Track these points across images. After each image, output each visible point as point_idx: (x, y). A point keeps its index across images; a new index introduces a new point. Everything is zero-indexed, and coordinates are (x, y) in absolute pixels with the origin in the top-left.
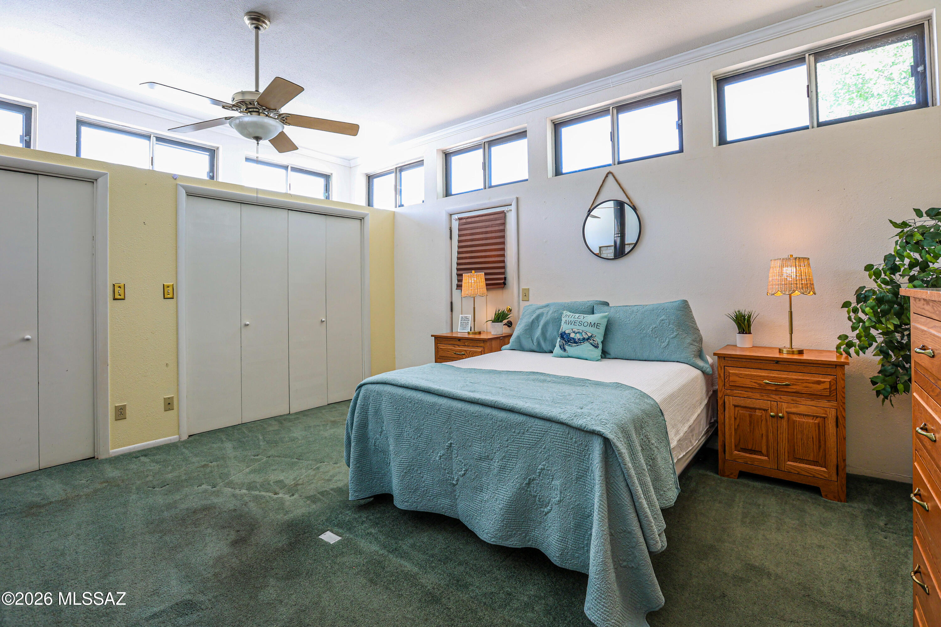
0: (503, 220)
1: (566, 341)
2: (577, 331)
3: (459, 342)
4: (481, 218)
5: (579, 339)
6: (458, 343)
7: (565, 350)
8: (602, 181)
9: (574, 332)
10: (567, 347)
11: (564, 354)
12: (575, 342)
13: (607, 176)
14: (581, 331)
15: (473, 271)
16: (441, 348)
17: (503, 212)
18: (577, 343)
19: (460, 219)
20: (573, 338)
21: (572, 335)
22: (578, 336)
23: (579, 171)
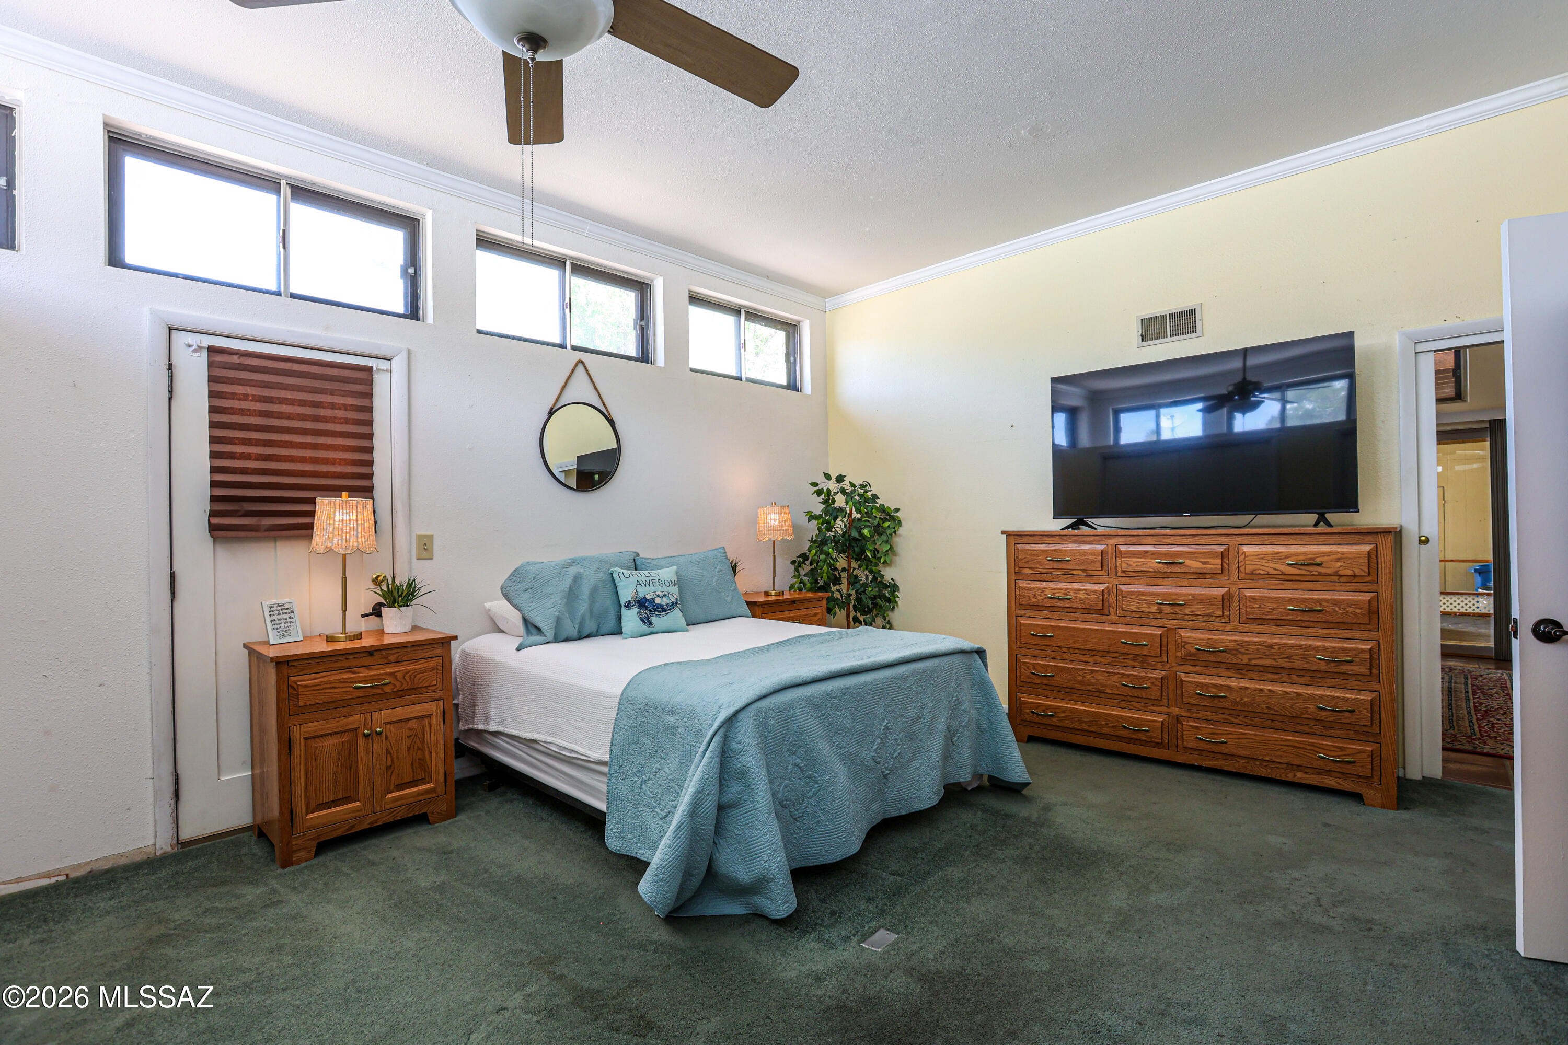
0: (368, 387)
1: (650, 611)
2: (662, 594)
3: (370, 658)
4: (296, 367)
5: (667, 605)
6: (368, 661)
7: (651, 624)
8: (570, 371)
9: (658, 596)
10: (653, 619)
11: (650, 629)
12: (664, 610)
13: (576, 365)
14: (667, 594)
15: (344, 494)
16: (306, 686)
17: (369, 370)
18: (666, 611)
19: (212, 350)
20: (660, 605)
21: (658, 601)
22: (665, 601)
23: (514, 338)
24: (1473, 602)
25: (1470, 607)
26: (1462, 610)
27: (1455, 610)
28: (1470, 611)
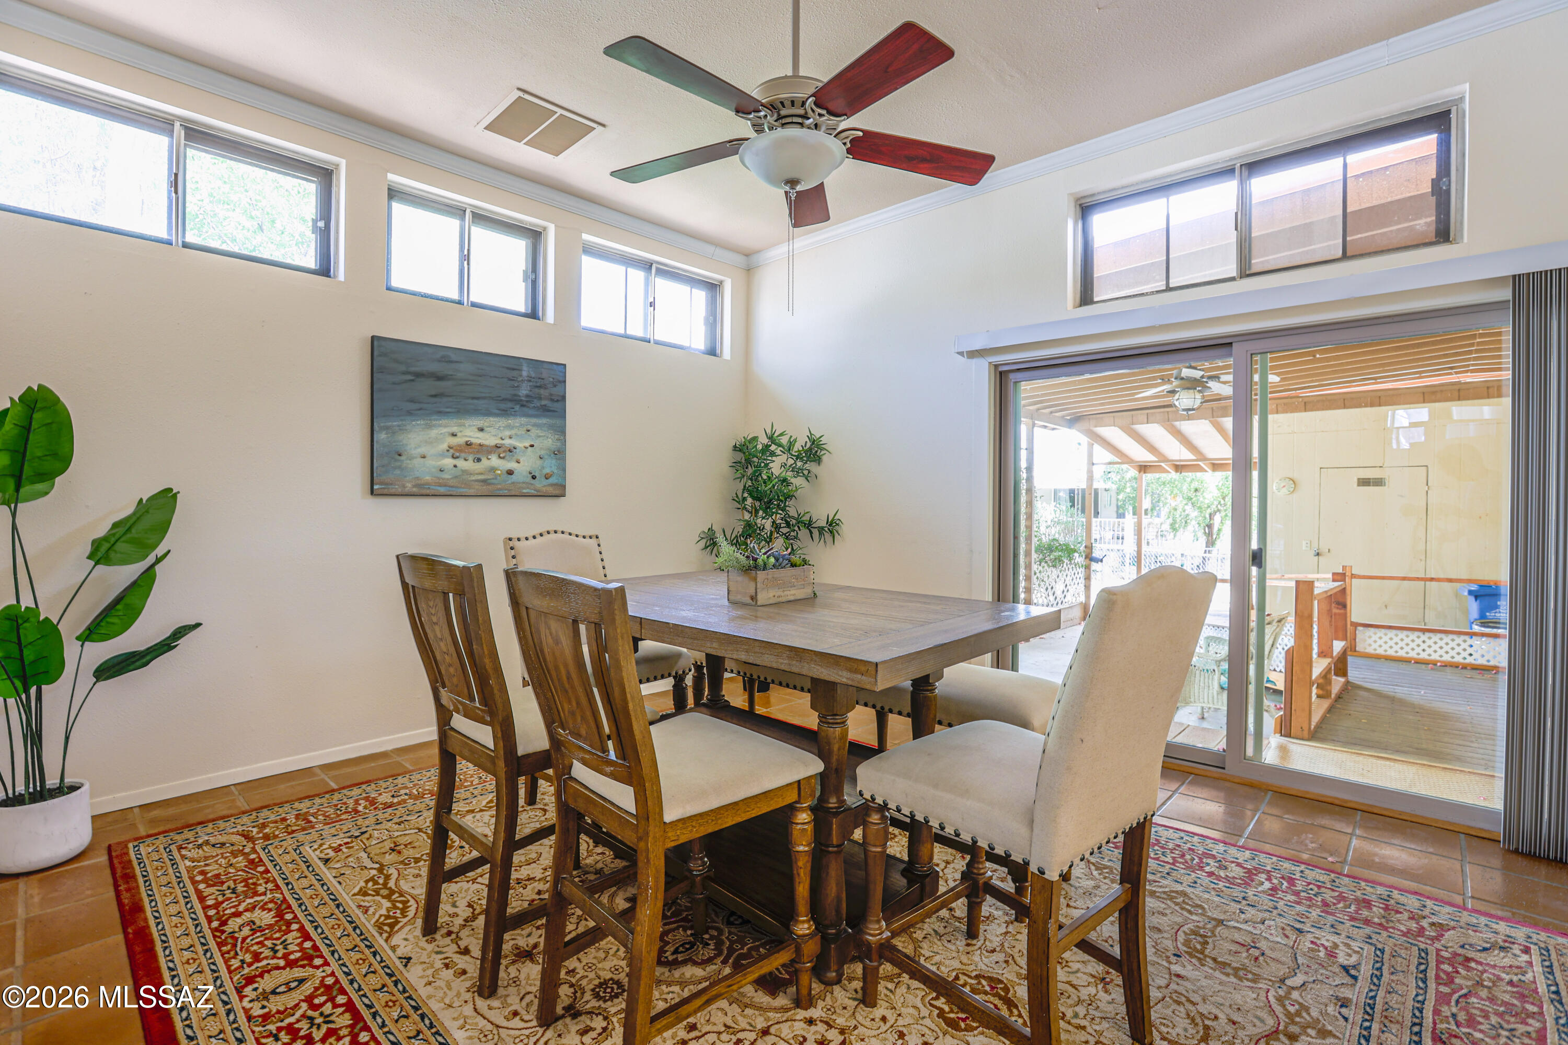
24: (1464, 645)
25: (1459, 654)
26: (1447, 658)
27: (1435, 657)
28: (1458, 659)
